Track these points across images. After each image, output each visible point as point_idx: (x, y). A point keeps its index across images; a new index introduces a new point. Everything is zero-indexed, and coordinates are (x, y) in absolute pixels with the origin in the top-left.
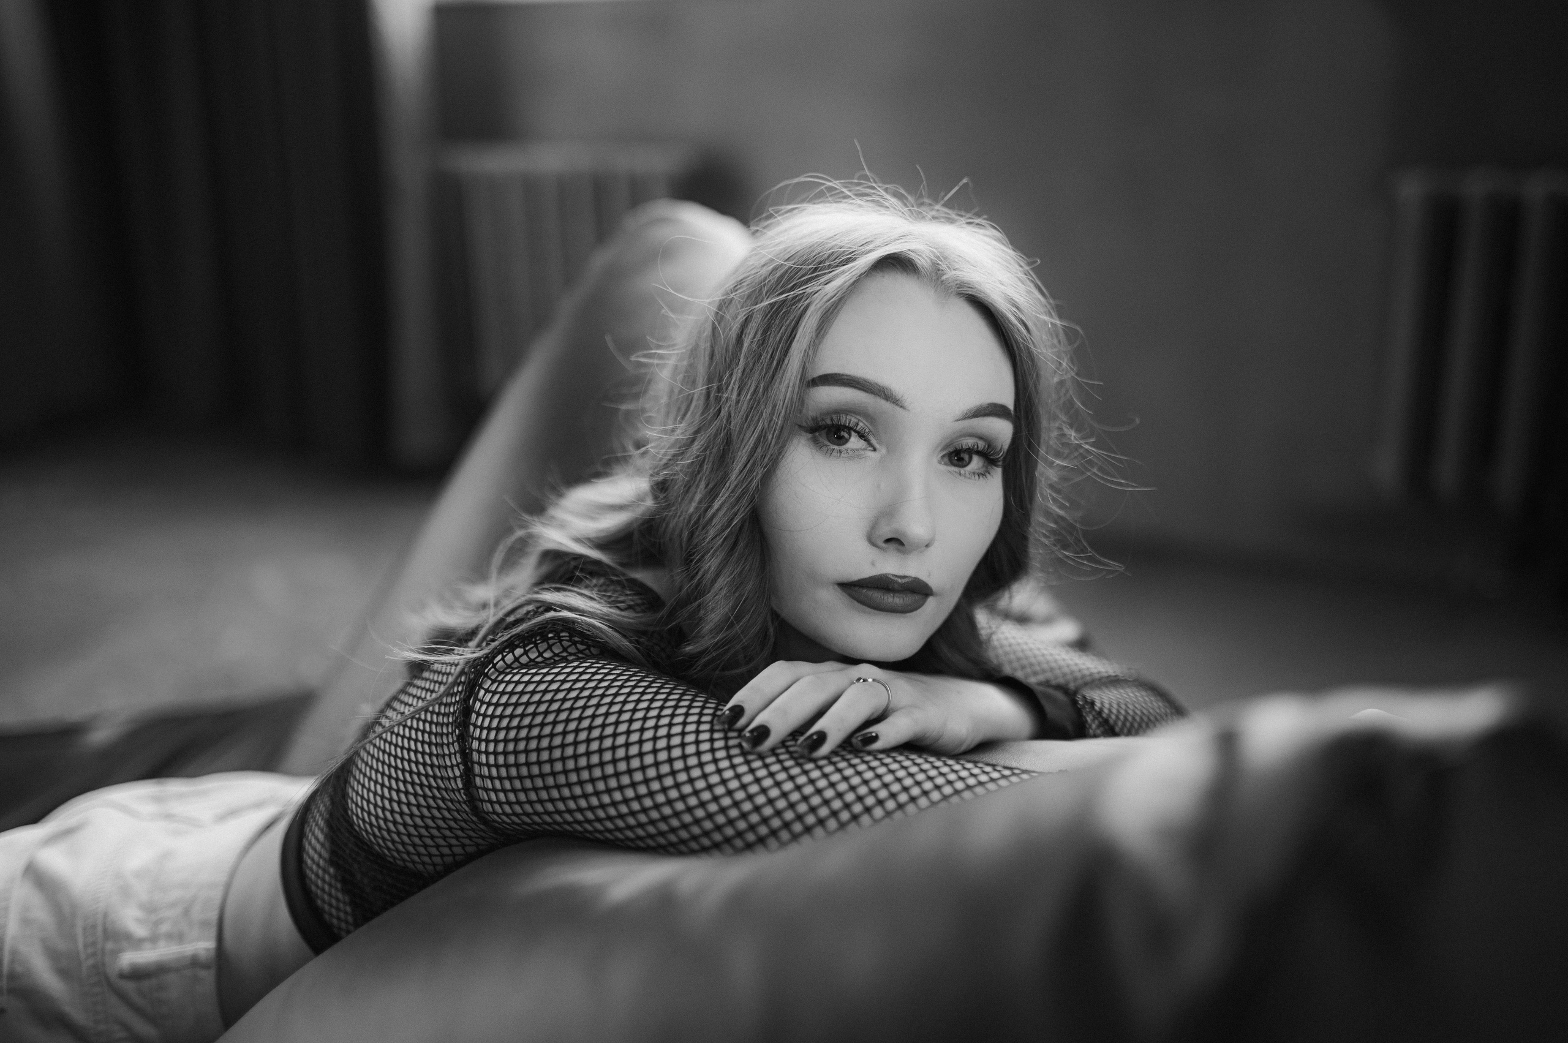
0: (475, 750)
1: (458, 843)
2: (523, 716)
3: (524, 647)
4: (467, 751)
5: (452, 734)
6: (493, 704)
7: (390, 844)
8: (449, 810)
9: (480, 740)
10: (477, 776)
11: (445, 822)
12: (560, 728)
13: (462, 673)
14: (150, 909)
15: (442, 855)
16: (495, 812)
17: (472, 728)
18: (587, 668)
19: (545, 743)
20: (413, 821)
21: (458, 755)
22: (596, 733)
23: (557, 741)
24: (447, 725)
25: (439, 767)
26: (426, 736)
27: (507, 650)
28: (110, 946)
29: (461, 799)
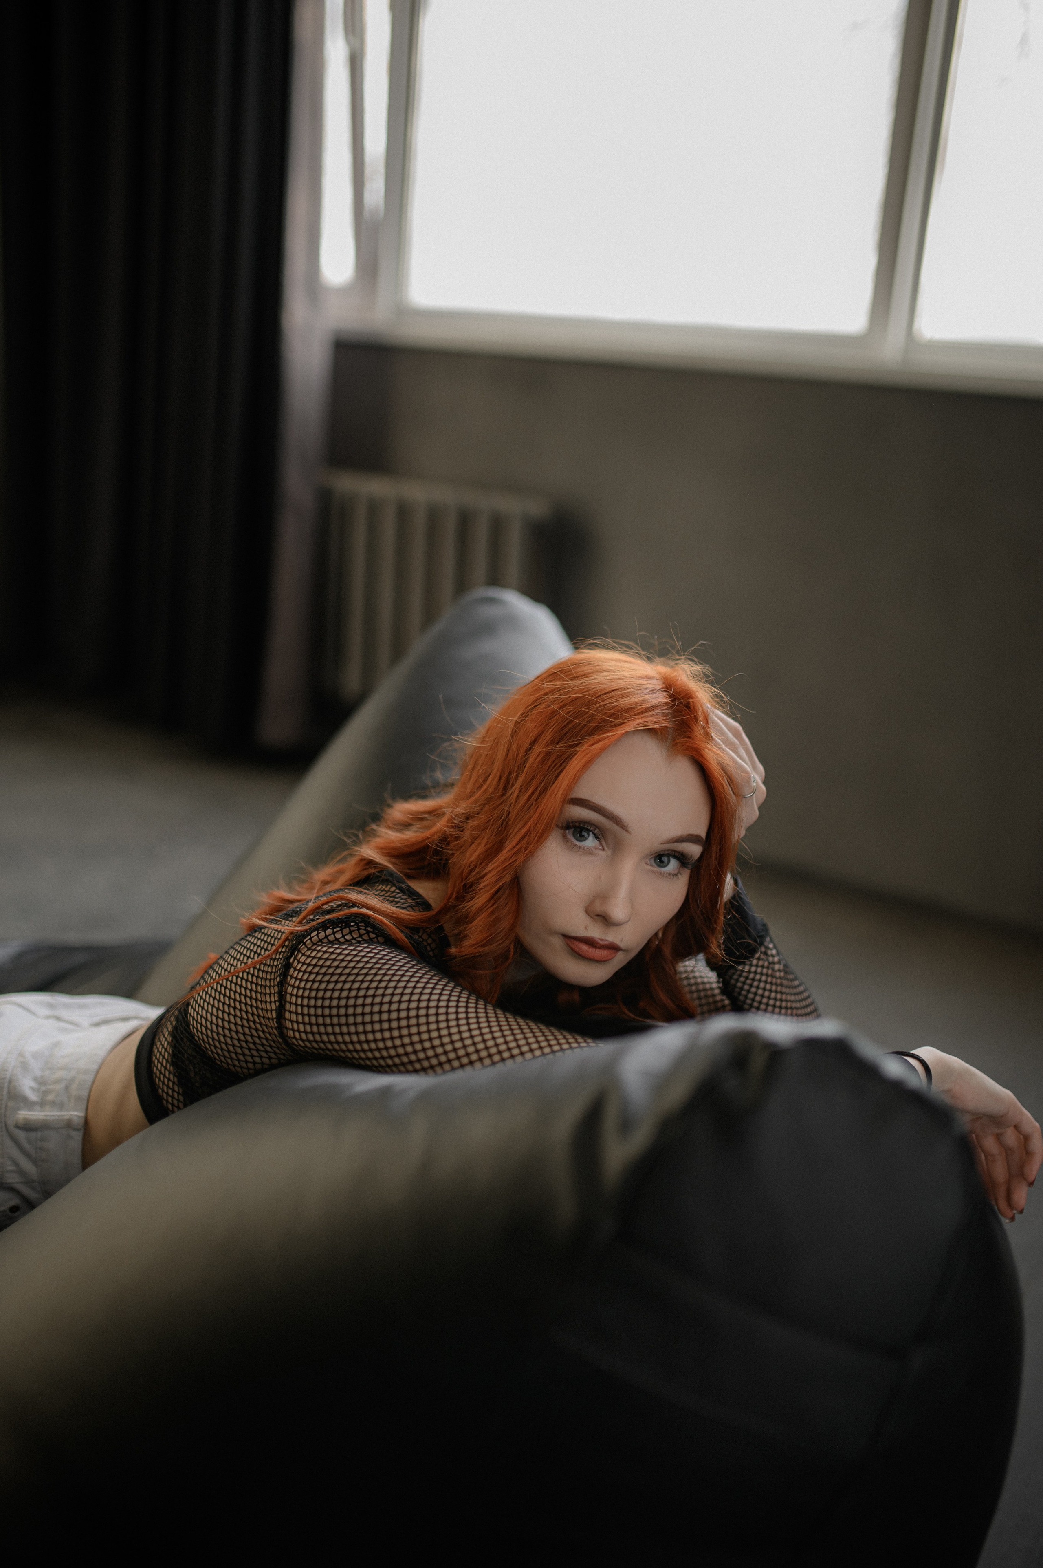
0: (289, 993)
1: (267, 1056)
2: (325, 974)
3: (333, 929)
4: (283, 993)
5: (274, 980)
6: (306, 964)
7: (219, 1051)
8: (263, 1032)
9: (293, 987)
10: (287, 1011)
11: (259, 1039)
12: (347, 986)
13: (287, 939)
14: (41, 1081)
15: (254, 1063)
16: (295, 1038)
17: (289, 978)
18: (373, 949)
19: (336, 994)
20: (238, 1036)
21: (276, 995)
22: (371, 992)
23: (345, 994)
24: (271, 973)
25: (261, 1001)
26: (255, 978)
27: (321, 929)
28: (11, 1104)
29: (273, 1026)
